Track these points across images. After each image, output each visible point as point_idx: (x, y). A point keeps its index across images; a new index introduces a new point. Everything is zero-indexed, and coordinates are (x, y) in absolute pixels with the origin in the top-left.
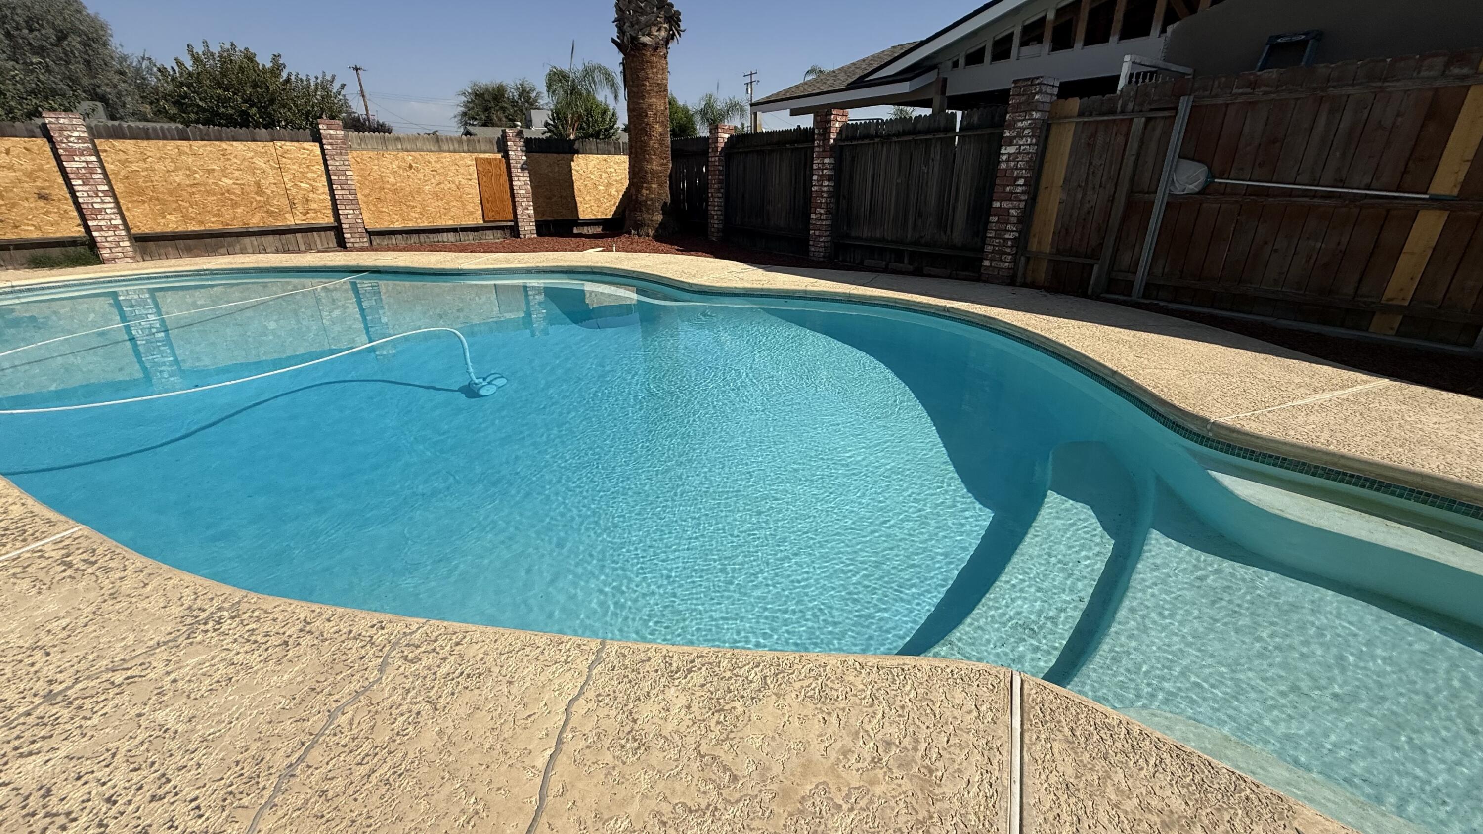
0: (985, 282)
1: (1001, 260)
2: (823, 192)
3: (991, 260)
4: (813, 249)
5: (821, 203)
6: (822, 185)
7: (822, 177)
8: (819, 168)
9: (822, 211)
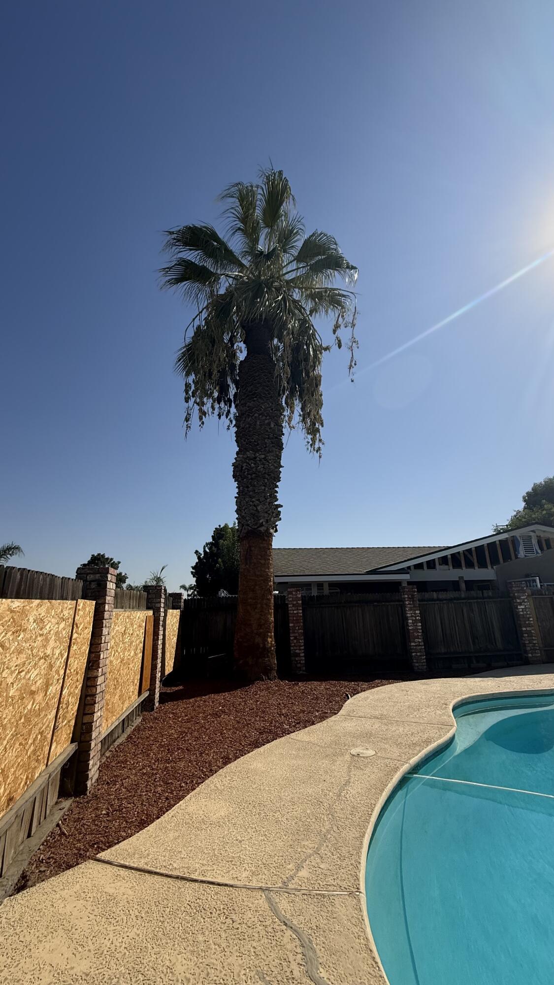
0: (532, 664)
1: (536, 653)
2: (418, 629)
3: (532, 654)
4: (417, 665)
5: (418, 636)
6: (417, 626)
7: (415, 621)
8: (412, 616)
9: (420, 640)
